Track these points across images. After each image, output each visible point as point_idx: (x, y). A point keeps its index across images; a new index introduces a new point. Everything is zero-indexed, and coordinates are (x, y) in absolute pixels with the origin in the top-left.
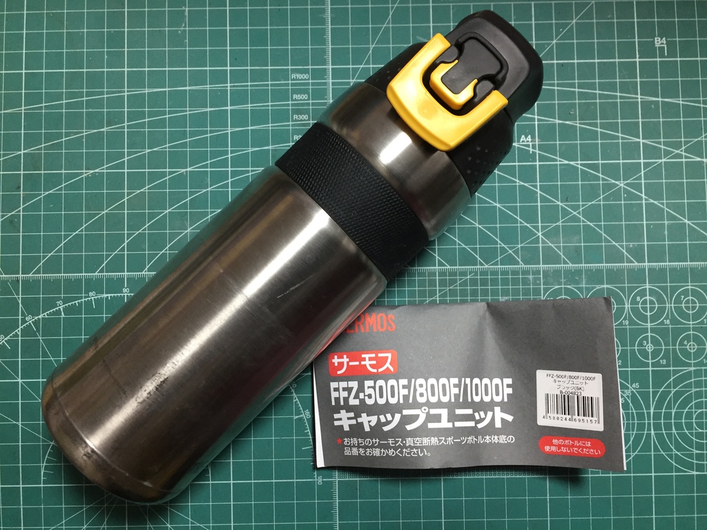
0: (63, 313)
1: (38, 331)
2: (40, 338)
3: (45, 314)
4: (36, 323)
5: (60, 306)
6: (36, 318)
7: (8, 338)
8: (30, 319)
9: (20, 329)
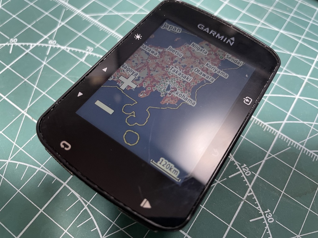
0: (84, 58)
1: (49, 57)
2: (44, 63)
3: (69, 48)
4: (54, 50)
5: (88, 51)
6: (58, 46)
7: (19, 44)
8: (52, 44)
9: (35, 45)
